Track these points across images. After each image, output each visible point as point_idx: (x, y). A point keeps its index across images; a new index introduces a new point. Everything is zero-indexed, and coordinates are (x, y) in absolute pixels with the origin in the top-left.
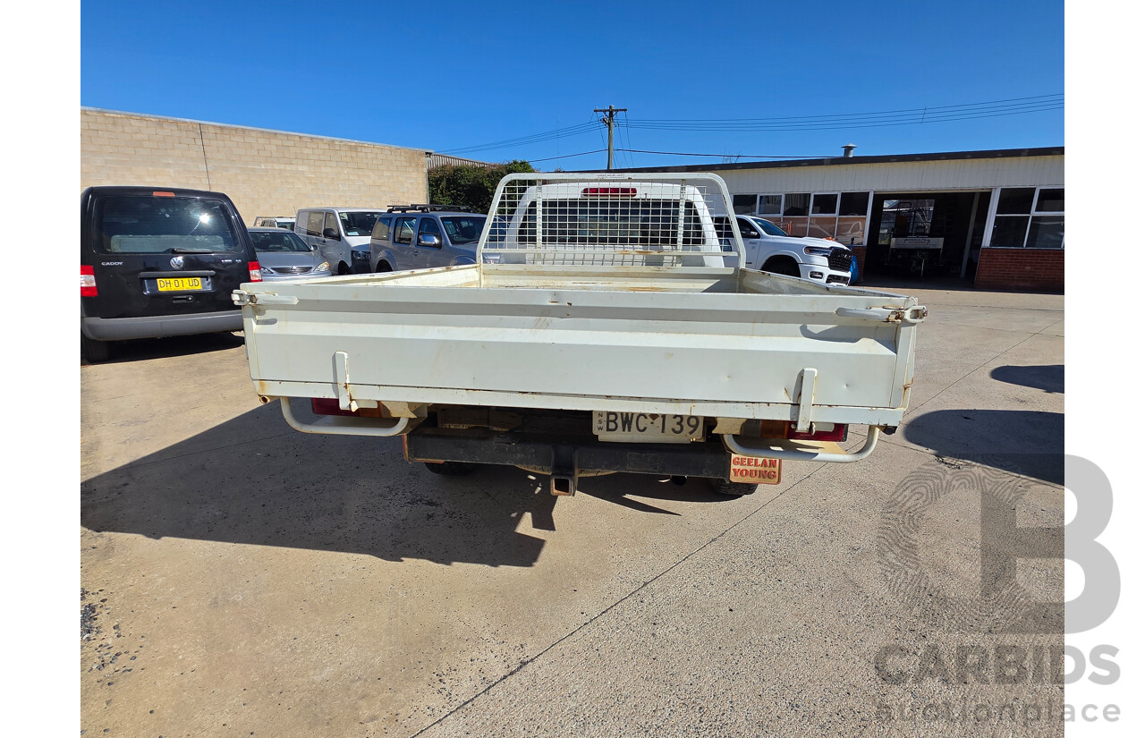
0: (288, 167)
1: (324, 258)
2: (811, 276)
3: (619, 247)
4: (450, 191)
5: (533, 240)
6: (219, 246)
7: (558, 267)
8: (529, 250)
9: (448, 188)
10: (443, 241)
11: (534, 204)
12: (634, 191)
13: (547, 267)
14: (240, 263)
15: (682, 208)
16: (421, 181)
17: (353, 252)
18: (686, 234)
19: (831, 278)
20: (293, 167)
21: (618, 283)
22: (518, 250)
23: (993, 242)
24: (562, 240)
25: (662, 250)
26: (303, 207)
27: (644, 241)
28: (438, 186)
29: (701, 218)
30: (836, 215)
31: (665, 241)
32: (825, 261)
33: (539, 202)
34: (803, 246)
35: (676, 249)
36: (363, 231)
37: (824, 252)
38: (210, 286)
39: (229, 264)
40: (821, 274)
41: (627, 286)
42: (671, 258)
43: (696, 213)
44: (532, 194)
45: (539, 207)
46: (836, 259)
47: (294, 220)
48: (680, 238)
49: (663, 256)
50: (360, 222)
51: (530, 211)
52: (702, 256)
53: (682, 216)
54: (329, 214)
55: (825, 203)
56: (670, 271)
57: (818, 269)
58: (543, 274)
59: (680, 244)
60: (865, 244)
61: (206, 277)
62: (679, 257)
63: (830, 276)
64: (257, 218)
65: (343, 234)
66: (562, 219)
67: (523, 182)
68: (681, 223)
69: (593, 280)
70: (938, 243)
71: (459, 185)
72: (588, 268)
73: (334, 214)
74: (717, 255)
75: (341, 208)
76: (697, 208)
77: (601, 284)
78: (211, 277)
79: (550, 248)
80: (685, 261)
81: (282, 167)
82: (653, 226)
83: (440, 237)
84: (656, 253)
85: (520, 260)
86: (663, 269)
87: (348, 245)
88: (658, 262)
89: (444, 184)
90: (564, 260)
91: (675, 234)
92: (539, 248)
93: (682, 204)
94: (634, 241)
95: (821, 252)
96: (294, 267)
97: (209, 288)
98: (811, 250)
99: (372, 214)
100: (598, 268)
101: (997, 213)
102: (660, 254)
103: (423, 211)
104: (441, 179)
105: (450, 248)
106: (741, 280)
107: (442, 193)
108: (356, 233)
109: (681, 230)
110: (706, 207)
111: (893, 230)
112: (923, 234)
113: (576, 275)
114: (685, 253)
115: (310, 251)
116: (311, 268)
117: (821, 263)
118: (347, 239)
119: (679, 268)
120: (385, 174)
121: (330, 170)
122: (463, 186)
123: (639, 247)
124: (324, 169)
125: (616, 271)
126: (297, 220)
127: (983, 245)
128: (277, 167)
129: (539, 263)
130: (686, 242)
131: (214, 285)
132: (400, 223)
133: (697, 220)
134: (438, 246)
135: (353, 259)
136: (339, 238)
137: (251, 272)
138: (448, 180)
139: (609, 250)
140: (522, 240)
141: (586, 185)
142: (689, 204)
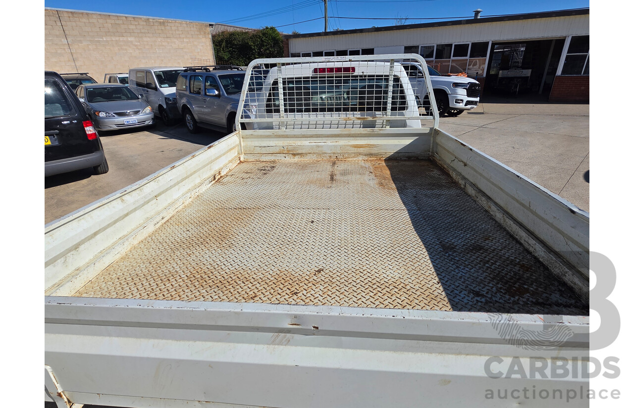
0: (121, 39)
1: (148, 102)
2: (456, 102)
3: (343, 114)
4: (228, 49)
5: (278, 111)
6: (58, 112)
7: (297, 132)
8: (275, 119)
9: (227, 47)
10: (221, 93)
11: (276, 83)
12: (353, 69)
13: (289, 132)
14: (76, 123)
15: (391, 83)
16: (208, 44)
17: (166, 98)
18: (393, 103)
19: (468, 103)
20: (125, 39)
21: (343, 142)
22: (267, 120)
23: (563, 72)
24: (300, 111)
25: (374, 116)
26: (132, 68)
27: (361, 109)
28: (220, 45)
29: (406, 91)
30: (468, 57)
31: (378, 109)
32: (464, 92)
33: (280, 81)
34: (451, 82)
35: (386, 114)
36: (172, 83)
37: (464, 86)
38: (57, 141)
39: (68, 124)
40: (462, 100)
41: (350, 144)
42: (382, 121)
43: (402, 87)
44: (274, 74)
45: (281, 86)
46: (471, 90)
47: (127, 76)
48: (389, 106)
49: (376, 121)
50: (169, 77)
51: (274, 89)
52: (405, 120)
53: (391, 89)
54: (148, 72)
55: (461, 50)
56: (382, 132)
57: (460, 97)
58: (287, 137)
59: (389, 111)
60: (485, 75)
61: (53, 135)
62: (387, 121)
63: (467, 101)
64: (106, 74)
65: (158, 87)
66: (298, 94)
67: (267, 66)
68: (390, 94)
69: (324, 139)
70: (528, 73)
71: (234, 44)
72: (320, 131)
73: (151, 72)
74: (417, 119)
75: (156, 67)
76: (403, 82)
77: (330, 142)
78: (56, 135)
79: (291, 115)
80: (392, 124)
81: (117, 38)
82: (369, 98)
83: (218, 90)
84: (370, 119)
85: (269, 127)
86: (376, 130)
87: (162, 94)
88: (372, 125)
89: (224, 44)
90: (301, 125)
91: (385, 103)
92: (283, 117)
93: (391, 78)
94: (354, 110)
95: (462, 86)
96: (128, 111)
97: (57, 143)
98: (456, 85)
99: (176, 71)
100: (327, 131)
101: (567, 53)
102: (374, 119)
103: (207, 71)
104: (222, 41)
105: (226, 97)
106: (434, 138)
107: (223, 50)
108: (167, 85)
109: (390, 100)
110: (409, 82)
111: (499, 64)
112: (518, 67)
113: (311, 136)
114: (393, 118)
115: (139, 98)
116: (139, 111)
117: (462, 93)
118: (161, 89)
119: (388, 129)
120: (185, 40)
121: (149, 39)
122: (236, 45)
123: (358, 114)
124: (145, 39)
125: (341, 133)
126: (129, 75)
127: (557, 74)
128: (114, 39)
129: (284, 129)
130: (393, 109)
131: (60, 140)
132: (193, 78)
133: (402, 92)
134: (218, 96)
135: (167, 103)
136: (156, 89)
137: (86, 128)
138: (227, 41)
139: (335, 117)
140: (269, 111)
141: (316, 66)
142: (397, 79)
